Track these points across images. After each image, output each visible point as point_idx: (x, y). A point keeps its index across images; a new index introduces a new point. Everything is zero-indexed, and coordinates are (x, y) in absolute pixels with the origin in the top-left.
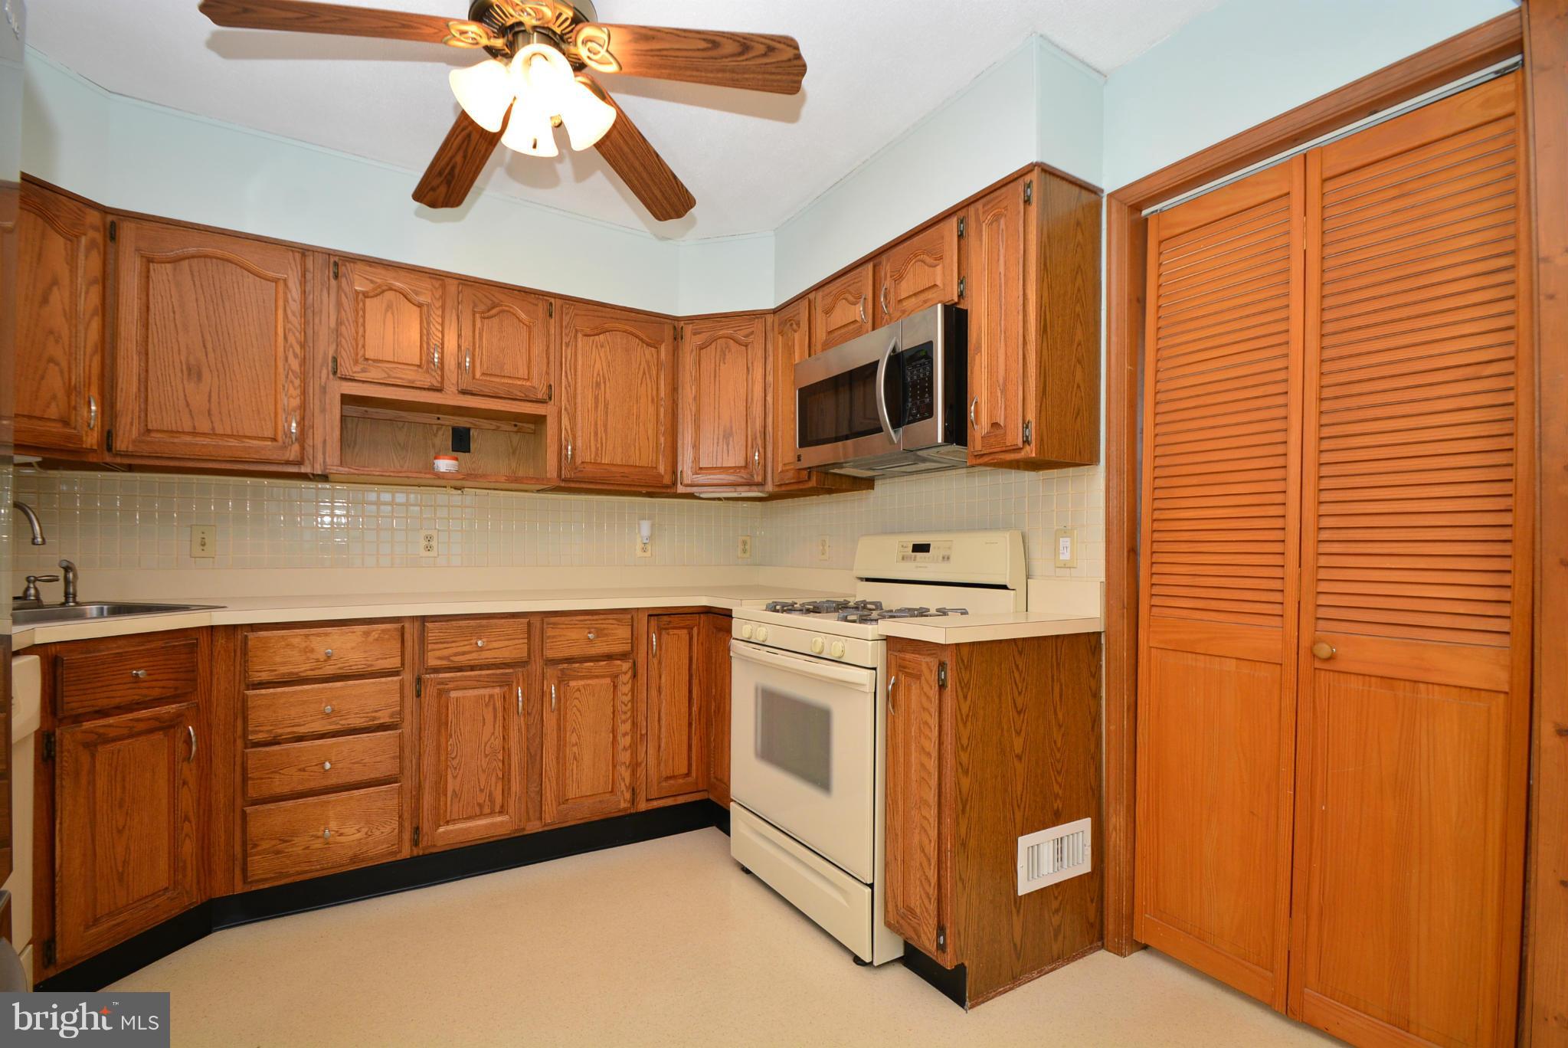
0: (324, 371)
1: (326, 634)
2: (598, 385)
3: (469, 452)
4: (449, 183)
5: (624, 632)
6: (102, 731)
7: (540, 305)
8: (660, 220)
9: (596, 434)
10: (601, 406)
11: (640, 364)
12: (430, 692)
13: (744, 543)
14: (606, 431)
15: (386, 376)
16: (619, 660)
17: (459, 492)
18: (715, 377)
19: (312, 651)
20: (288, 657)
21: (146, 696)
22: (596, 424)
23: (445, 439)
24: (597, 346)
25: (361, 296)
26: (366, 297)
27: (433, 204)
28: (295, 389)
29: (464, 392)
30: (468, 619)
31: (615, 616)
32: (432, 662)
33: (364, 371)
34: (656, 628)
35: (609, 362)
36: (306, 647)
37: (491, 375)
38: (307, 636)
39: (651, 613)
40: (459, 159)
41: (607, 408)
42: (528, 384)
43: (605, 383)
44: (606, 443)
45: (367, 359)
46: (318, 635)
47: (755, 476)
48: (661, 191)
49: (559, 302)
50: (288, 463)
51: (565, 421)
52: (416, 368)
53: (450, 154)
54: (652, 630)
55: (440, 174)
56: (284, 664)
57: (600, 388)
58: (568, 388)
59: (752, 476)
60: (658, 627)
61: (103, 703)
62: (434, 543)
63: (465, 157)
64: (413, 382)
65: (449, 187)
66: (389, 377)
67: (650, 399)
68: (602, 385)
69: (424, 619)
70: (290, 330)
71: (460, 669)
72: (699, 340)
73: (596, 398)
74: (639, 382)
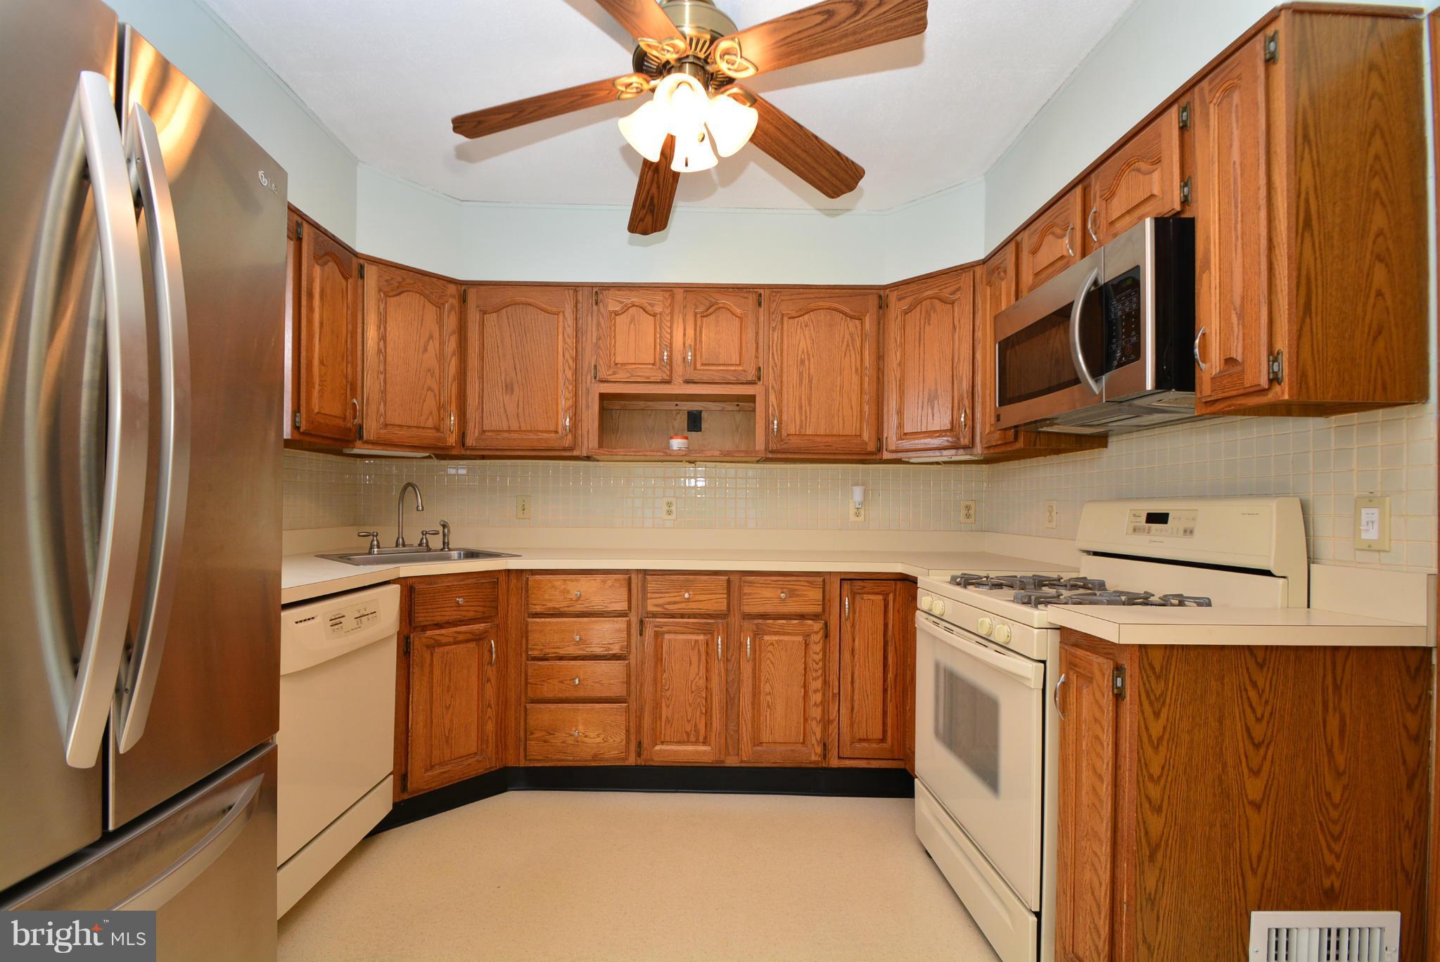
0: (589, 378)
1: (577, 580)
2: (802, 362)
3: (700, 431)
4: (652, 212)
5: (816, 594)
6: (437, 638)
7: (750, 297)
8: (833, 198)
9: (801, 407)
10: (805, 381)
11: (844, 338)
12: (649, 632)
13: (968, 508)
14: (810, 404)
15: (630, 375)
16: (812, 619)
17: (693, 465)
18: (920, 339)
19: (568, 592)
20: (551, 595)
21: (465, 616)
22: (801, 398)
23: (682, 421)
24: (801, 327)
25: (613, 315)
26: (616, 315)
27: (645, 233)
28: (569, 393)
29: (687, 382)
30: (679, 574)
31: (807, 579)
32: (651, 608)
33: (614, 373)
34: (849, 591)
35: (813, 340)
36: (565, 589)
37: (709, 365)
38: (565, 580)
39: (843, 577)
40: (654, 190)
41: (811, 383)
42: (740, 368)
43: (809, 359)
44: (810, 415)
45: (616, 364)
46: (571, 580)
47: (962, 440)
48: (828, 170)
49: (767, 291)
50: (565, 449)
51: (772, 398)
52: (651, 366)
53: (647, 188)
54: (844, 593)
55: (643, 206)
56: (550, 600)
57: (804, 365)
58: (775, 368)
59: (959, 439)
60: (851, 591)
61: (438, 619)
62: (673, 508)
63: (658, 187)
64: (648, 378)
65: (653, 215)
66: (632, 376)
67: (854, 370)
68: (807, 362)
69: (645, 572)
70: (566, 349)
71: (673, 616)
72: (904, 305)
73: (801, 374)
74: (843, 354)
